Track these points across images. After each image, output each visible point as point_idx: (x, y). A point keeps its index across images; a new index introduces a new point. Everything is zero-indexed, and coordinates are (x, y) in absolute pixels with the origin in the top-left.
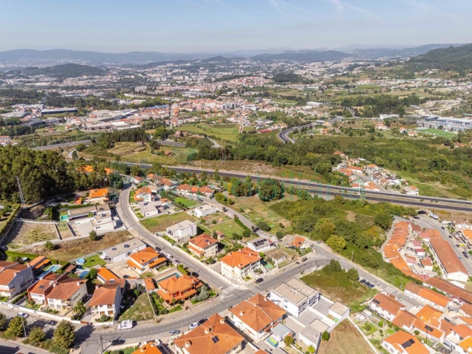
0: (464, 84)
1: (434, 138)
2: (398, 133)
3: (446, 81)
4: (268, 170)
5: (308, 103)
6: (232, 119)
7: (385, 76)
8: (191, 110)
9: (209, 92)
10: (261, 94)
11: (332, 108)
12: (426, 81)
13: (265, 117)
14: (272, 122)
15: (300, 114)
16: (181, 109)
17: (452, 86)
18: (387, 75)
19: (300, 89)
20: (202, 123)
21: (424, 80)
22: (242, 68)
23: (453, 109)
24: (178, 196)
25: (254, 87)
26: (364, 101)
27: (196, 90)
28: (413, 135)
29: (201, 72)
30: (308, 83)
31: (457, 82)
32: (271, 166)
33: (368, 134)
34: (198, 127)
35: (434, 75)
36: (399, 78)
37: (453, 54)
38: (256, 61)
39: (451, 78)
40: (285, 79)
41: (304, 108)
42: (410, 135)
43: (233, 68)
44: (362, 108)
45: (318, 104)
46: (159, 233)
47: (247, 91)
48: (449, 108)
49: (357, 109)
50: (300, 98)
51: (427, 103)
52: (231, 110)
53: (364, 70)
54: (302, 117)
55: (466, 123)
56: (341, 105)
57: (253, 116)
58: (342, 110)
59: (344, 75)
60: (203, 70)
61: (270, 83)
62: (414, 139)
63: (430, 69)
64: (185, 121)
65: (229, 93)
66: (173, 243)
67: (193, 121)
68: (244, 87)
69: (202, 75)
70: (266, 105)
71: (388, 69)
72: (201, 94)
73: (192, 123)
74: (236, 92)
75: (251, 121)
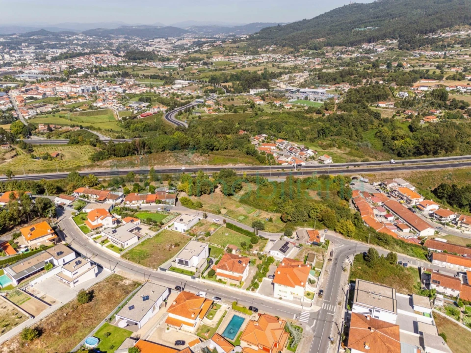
0: (300, 58)
1: (306, 108)
2: (275, 106)
3: (287, 57)
4: (197, 159)
5: (176, 82)
6: (100, 104)
7: (234, 52)
8: (40, 97)
9: (53, 74)
10: (119, 74)
11: (201, 86)
12: (270, 57)
13: (137, 99)
14: (147, 104)
15: (173, 94)
16: (25, 96)
17: (292, 61)
18: (236, 52)
19: (159, 67)
20: (63, 112)
21: (268, 55)
22: (77, 45)
23: (305, 81)
24: (136, 211)
25: (108, 66)
26: (229, 77)
27: (33, 71)
28: (289, 107)
29: (25, 50)
30: (164, 61)
31: (295, 57)
32: (199, 154)
33: (250, 110)
34: (61, 117)
35: (274, 52)
36: (247, 54)
37: (282, 32)
38: (91, 36)
39: (289, 53)
40: (138, 56)
41: (173, 87)
42: (286, 107)
43: (66, 44)
44: (230, 84)
45: (187, 82)
46: (162, 266)
47: (101, 71)
48: (302, 80)
49: (225, 86)
50: (165, 77)
51: (283, 77)
52: (93, 94)
53: (213, 46)
54: (178, 97)
55: (322, 93)
56: (209, 82)
57: (123, 99)
58: (213, 88)
59: (196, 52)
60: (27, 47)
61: (124, 62)
62: (291, 110)
63: (270, 45)
64: (38, 111)
65: (80, 74)
66: (191, 274)
67: (50, 109)
68: (96, 67)
69: (27, 53)
70: (132, 86)
71: (235, 45)
72: (43, 76)
73: (50, 113)
74: (88, 72)
75: (124, 105)
